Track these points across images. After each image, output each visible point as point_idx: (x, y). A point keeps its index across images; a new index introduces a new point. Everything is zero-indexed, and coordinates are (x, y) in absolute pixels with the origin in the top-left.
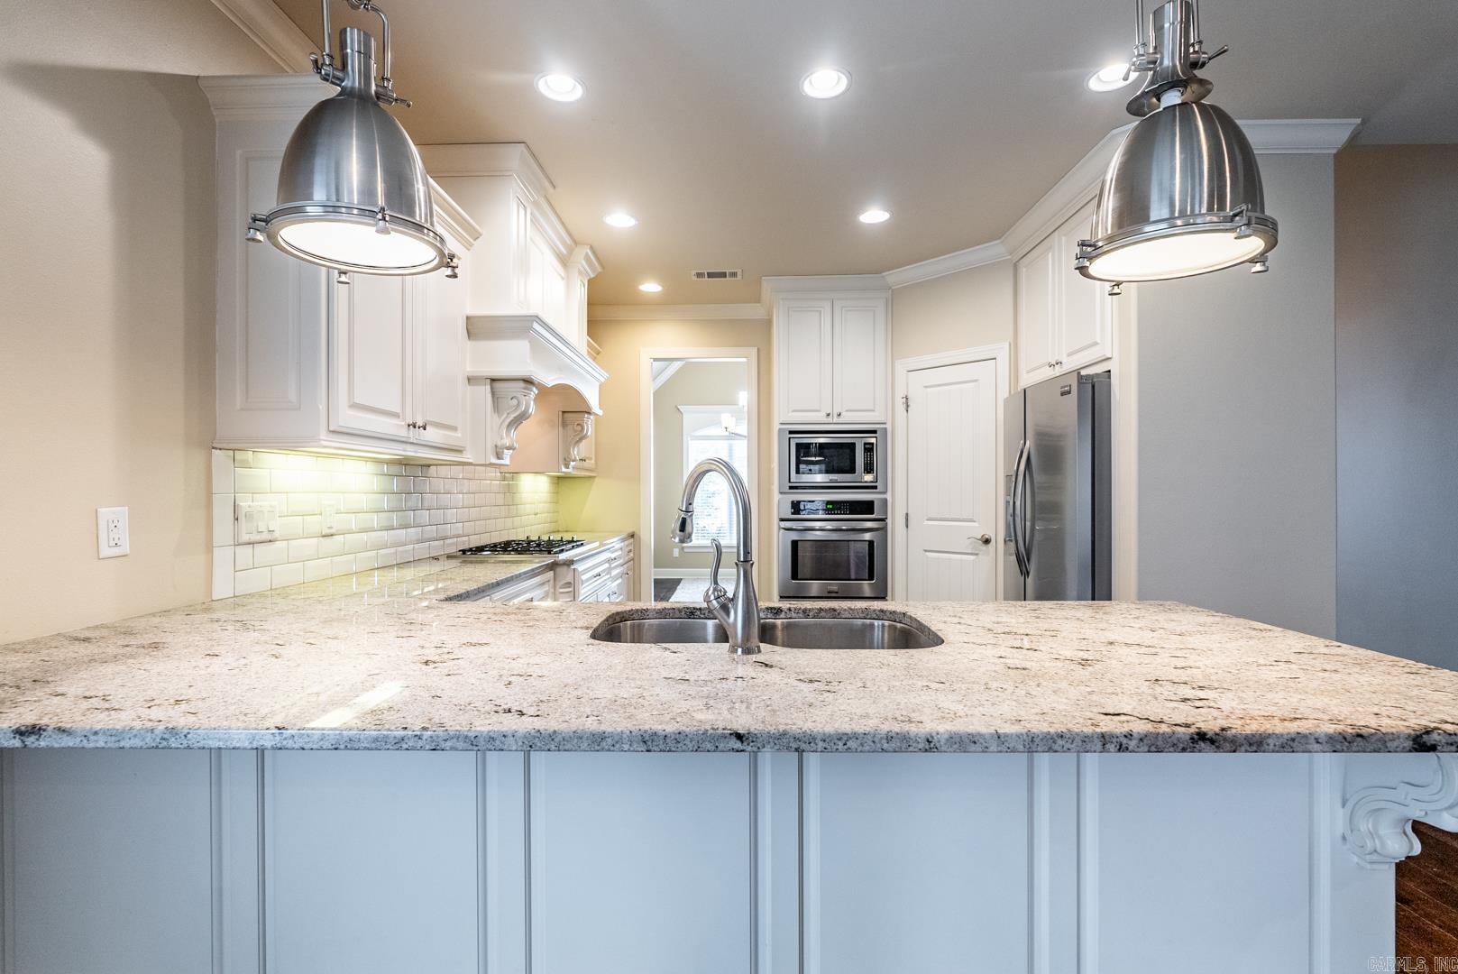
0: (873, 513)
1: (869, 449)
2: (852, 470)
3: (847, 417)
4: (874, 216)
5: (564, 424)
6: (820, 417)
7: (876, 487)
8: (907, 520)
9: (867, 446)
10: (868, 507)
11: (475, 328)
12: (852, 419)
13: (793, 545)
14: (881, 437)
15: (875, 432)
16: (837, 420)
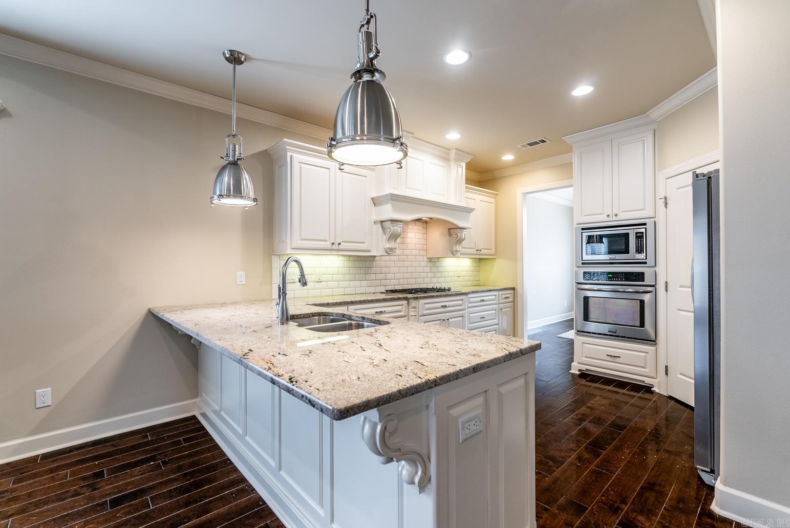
0: (643, 281)
1: (640, 237)
2: (627, 251)
3: (622, 216)
4: (582, 90)
5: (450, 235)
6: (603, 218)
7: (645, 263)
8: (666, 287)
9: (638, 235)
10: (640, 276)
11: (376, 202)
12: (627, 215)
13: (586, 299)
14: (650, 227)
15: (645, 224)
16: (614, 218)
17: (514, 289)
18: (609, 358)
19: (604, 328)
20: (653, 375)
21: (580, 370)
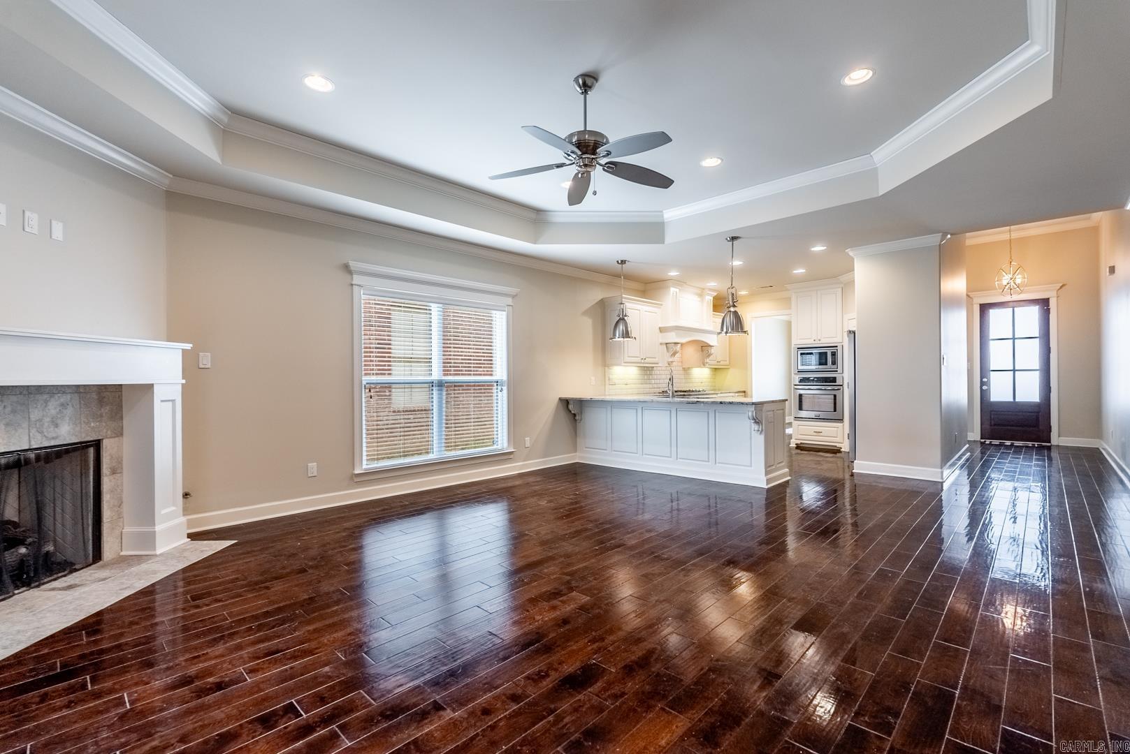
0: (835, 382)
1: (834, 354)
2: (826, 364)
3: (823, 341)
5: (702, 351)
6: (812, 341)
7: (837, 371)
9: (832, 353)
10: (834, 380)
11: (662, 330)
12: (826, 341)
13: (800, 396)
14: (839, 349)
15: (836, 347)
16: (819, 342)
17: (745, 392)
18: (815, 434)
19: (812, 414)
20: (842, 441)
21: (796, 444)
